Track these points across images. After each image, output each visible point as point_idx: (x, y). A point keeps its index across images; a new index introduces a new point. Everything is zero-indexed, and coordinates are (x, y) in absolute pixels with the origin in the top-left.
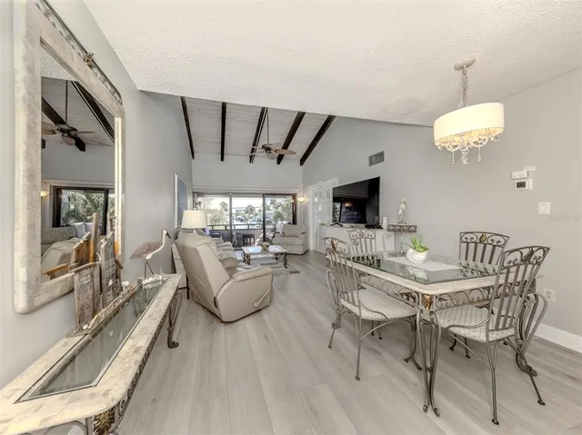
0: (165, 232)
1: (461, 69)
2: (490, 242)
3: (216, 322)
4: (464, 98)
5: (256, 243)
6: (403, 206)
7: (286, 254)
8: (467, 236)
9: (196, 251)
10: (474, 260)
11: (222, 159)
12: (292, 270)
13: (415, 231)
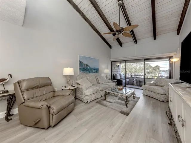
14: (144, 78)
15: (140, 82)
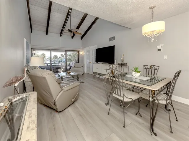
0: (26, 69)
1: (151, 8)
2: (153, 68)
3: (53, 112)
4: (152, 18)
5: (62, 71)
6: (123, 56)
7: (78, 75)
8: (146, 66)
9: (44, 78)
10: (151, 75)
11: (47, 34)
12: (81, 82)
13: (126, 65)
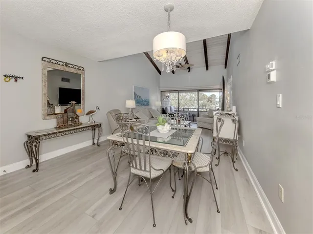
14: (198, 111)
15: (194, 116)
